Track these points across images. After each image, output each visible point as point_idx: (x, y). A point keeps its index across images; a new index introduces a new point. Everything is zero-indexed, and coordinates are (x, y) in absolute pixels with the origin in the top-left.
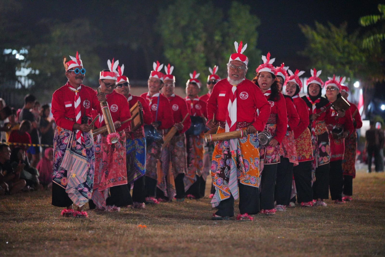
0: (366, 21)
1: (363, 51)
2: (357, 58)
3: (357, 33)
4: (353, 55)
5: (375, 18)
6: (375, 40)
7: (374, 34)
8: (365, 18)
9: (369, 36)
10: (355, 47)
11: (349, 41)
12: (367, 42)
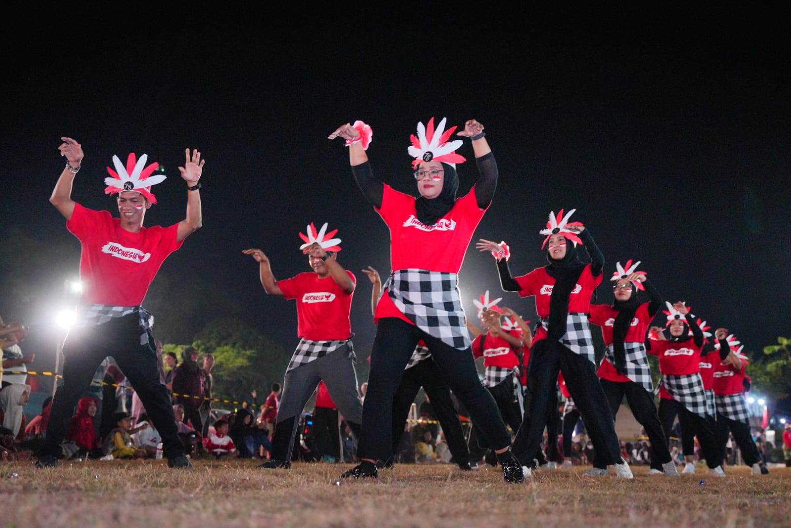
0: (769, 350)
1: (767, 374)
2: (763, 379)
3: (761, 360)
4: (759, 377)
5: (776, 348)
6: (777, 365)
7: (775, 360)
8: (768, 347)
9: (771, 362)
10: (760, 371)
11: (755, 366)
12: (771, 367)
